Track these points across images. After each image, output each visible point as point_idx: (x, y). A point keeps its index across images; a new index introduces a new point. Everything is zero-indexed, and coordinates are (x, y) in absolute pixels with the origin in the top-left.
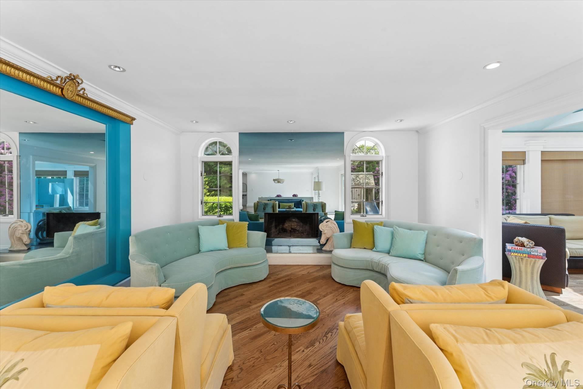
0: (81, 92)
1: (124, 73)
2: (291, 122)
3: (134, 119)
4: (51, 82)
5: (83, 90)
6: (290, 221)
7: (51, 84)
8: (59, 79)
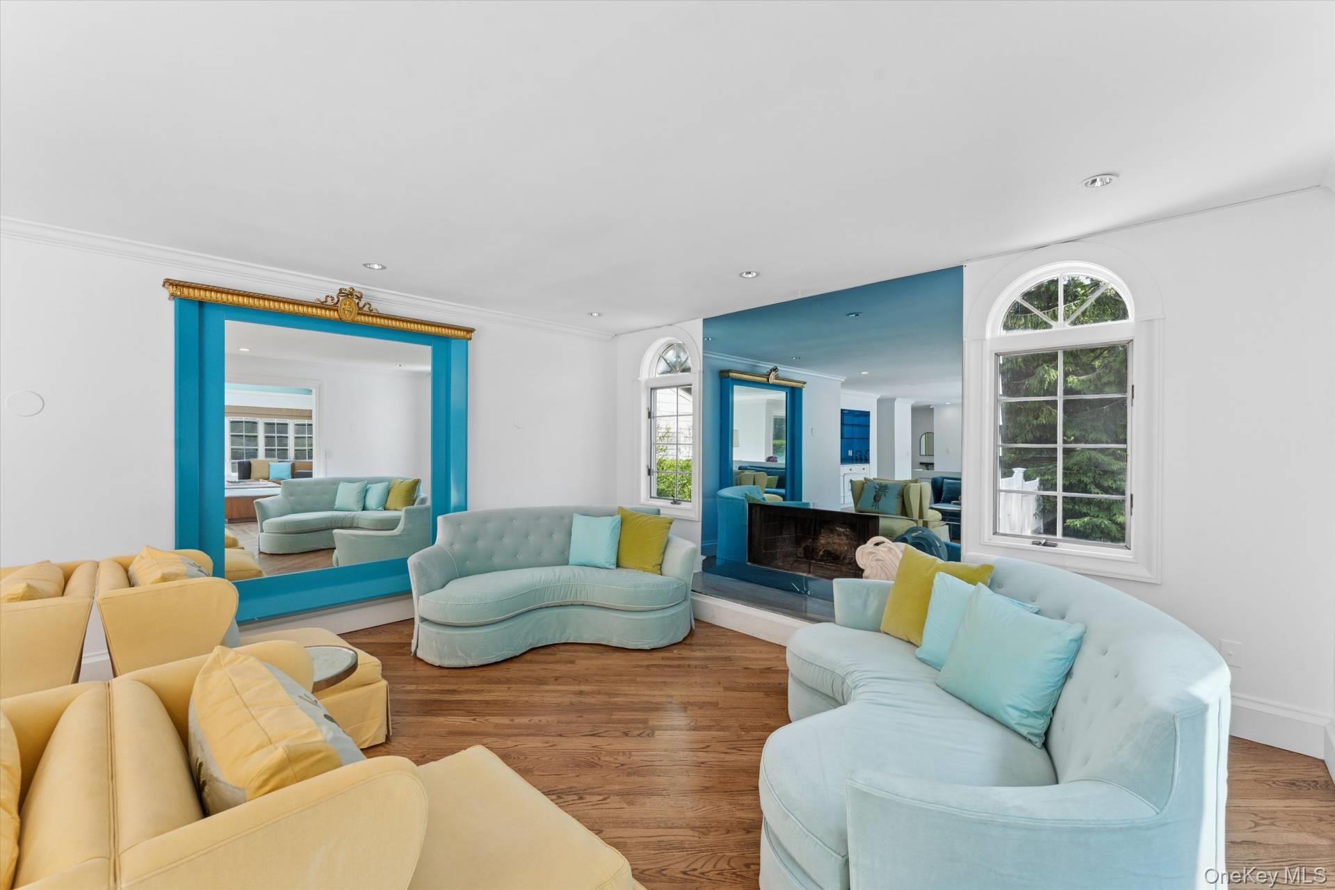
0: (366, 308)
1: (384, 271)
2: (750, 276)
3: (470, 331)
4: (322, 305)
5: (368, 306)
6: (832, 531)
7: (321, 308)
8: (329, 299)
